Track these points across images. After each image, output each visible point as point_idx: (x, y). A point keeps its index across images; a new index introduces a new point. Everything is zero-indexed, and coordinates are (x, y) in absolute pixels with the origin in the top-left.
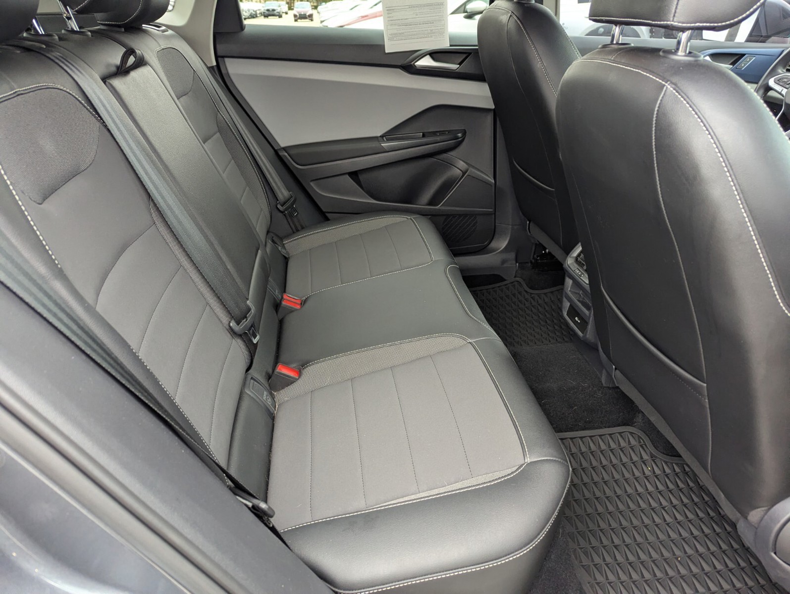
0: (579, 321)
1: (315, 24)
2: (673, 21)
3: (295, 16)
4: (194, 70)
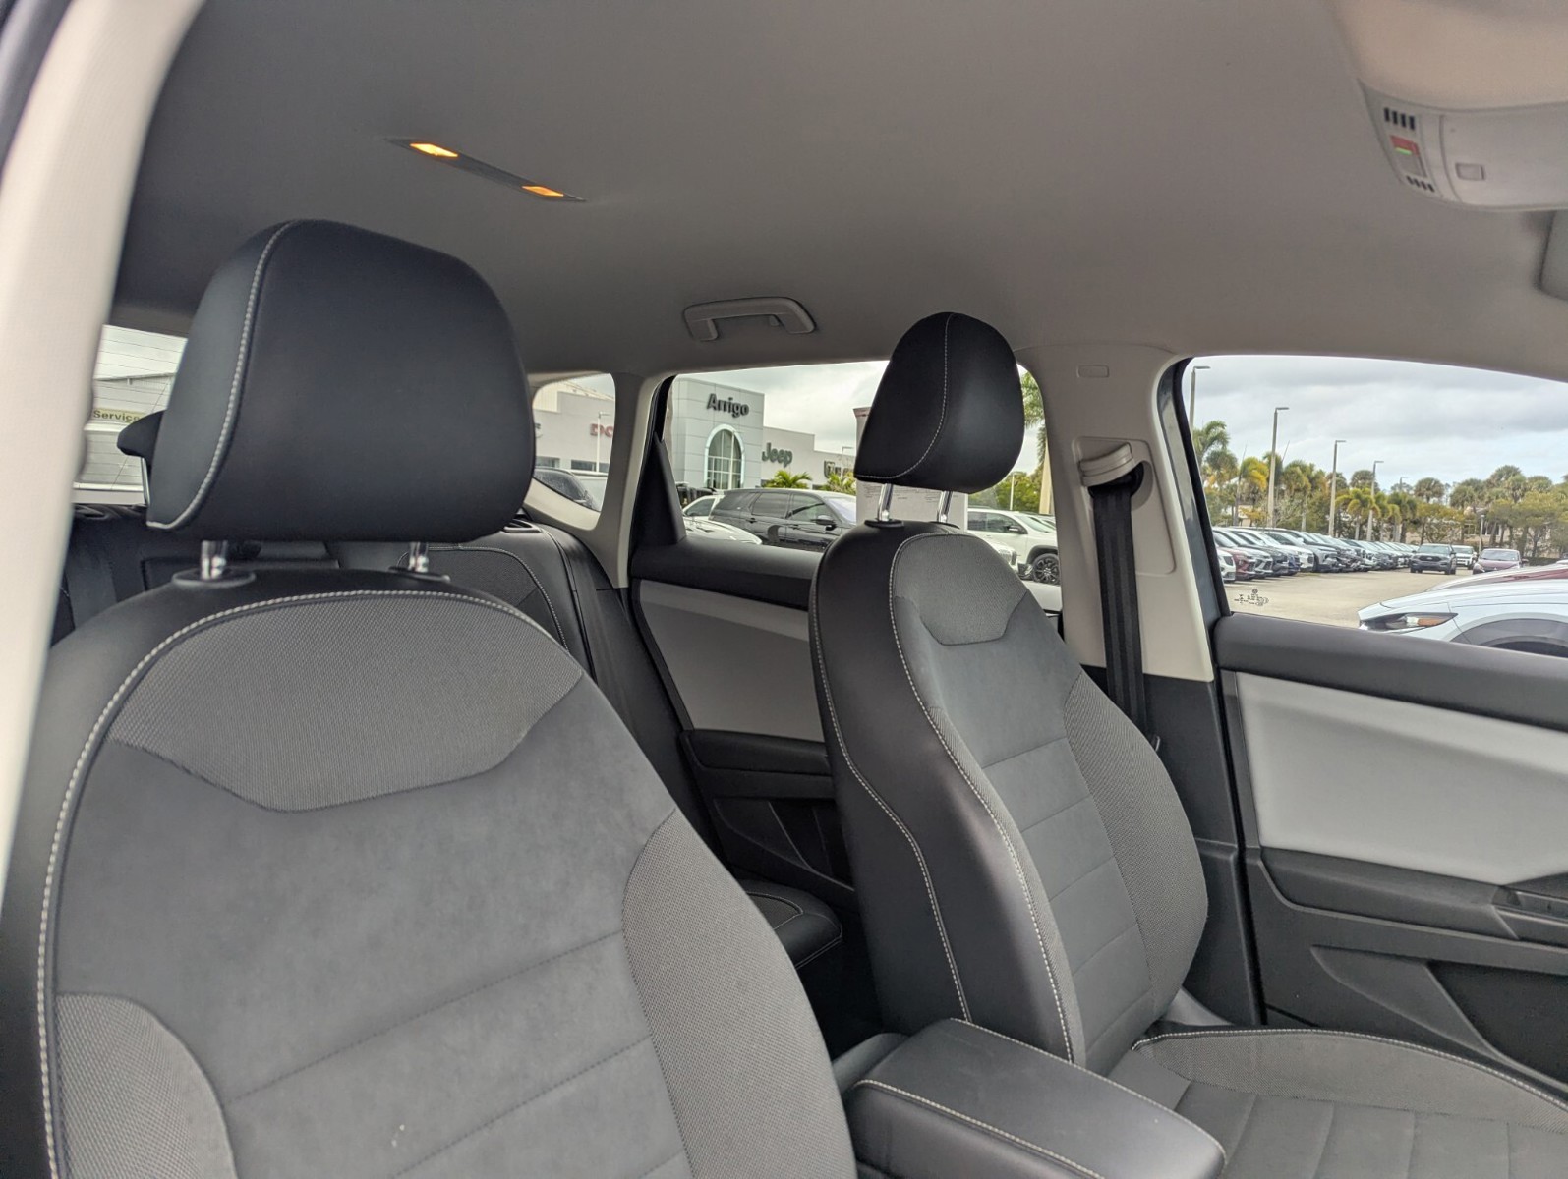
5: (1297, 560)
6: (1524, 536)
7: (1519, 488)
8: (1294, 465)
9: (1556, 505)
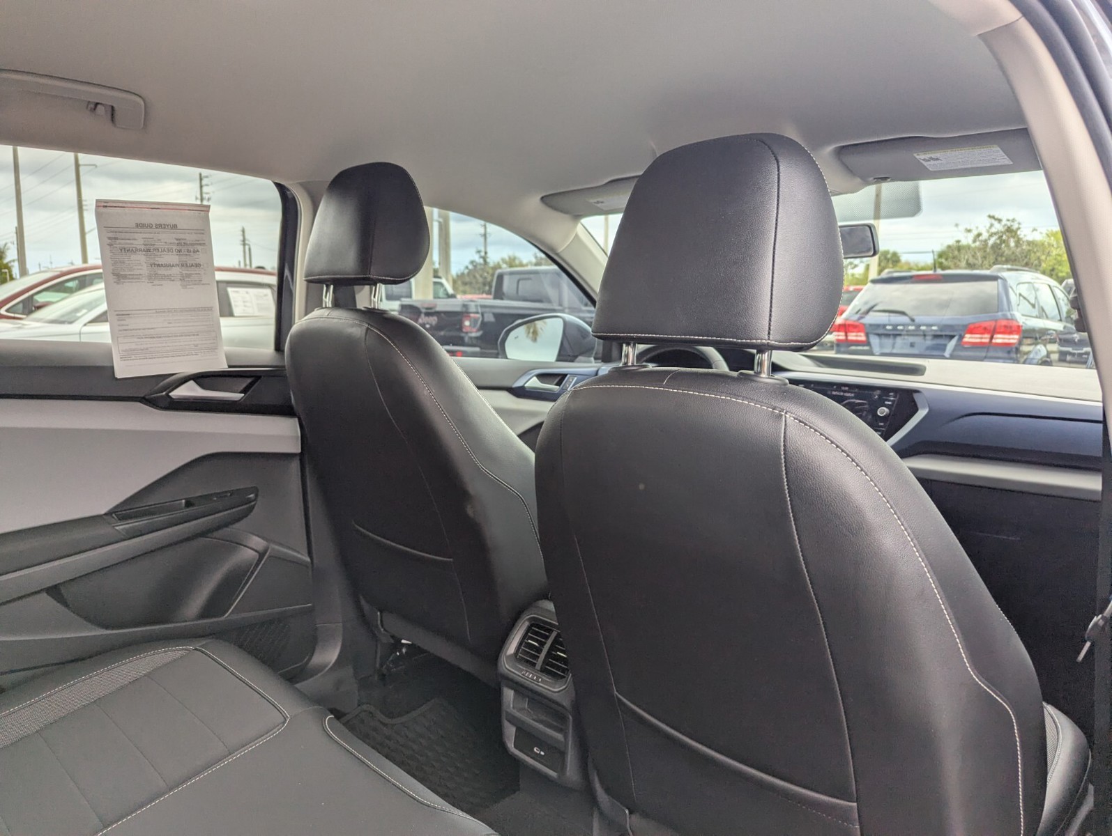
0: (542, 753)
2: (769, 339)
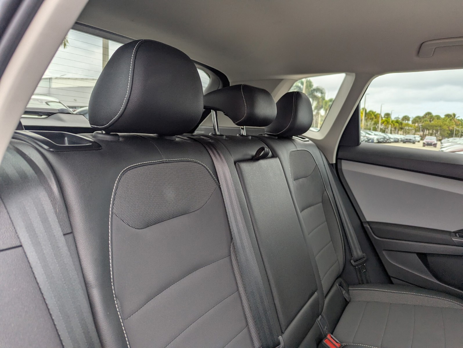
1: (437, 149)
3: (424, 144)
4: (317, 164)
5: (373, 140)
6: (432, 133)
7: (431, 118)
8: (370, 111)
9: (442, 124)
